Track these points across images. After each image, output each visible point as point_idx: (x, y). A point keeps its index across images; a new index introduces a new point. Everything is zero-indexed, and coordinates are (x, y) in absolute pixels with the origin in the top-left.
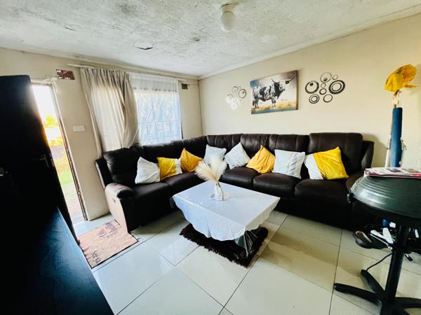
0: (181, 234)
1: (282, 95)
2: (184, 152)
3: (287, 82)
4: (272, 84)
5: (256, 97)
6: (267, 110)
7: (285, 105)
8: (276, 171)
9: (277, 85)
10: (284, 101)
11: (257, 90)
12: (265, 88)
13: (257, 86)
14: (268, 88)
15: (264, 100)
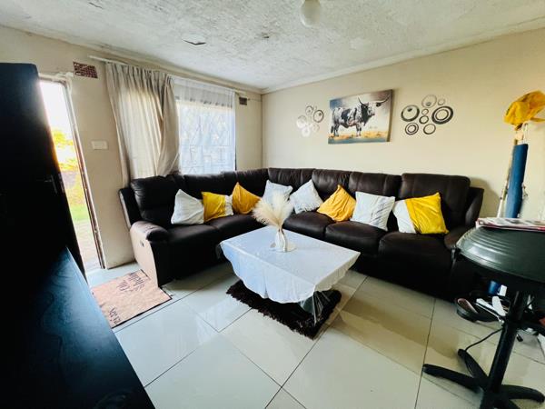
0: (228, 293)
1: (371, 121)
2: (237, 187)
3: (378, 105)
4: (358, 105)
5: (336, 122)
6: (350, 140)
7: (373, 135)
8: (355, 218)
9: (365, 108)
10: (373, 129)
11: (339, 112)
12: (348, 111)
13: (339, 107)
14: (353, 111)
15: (346, 126)
